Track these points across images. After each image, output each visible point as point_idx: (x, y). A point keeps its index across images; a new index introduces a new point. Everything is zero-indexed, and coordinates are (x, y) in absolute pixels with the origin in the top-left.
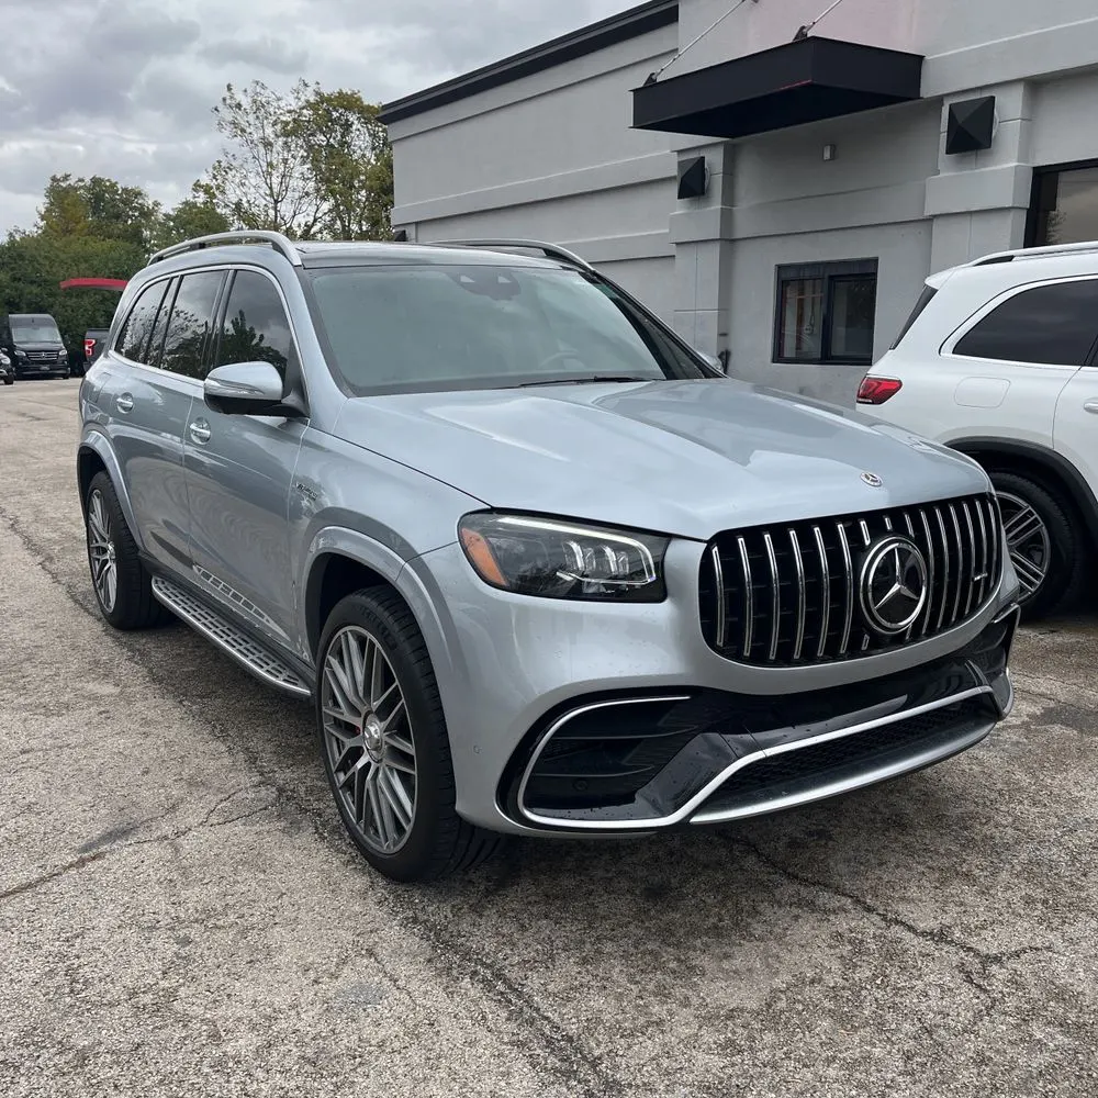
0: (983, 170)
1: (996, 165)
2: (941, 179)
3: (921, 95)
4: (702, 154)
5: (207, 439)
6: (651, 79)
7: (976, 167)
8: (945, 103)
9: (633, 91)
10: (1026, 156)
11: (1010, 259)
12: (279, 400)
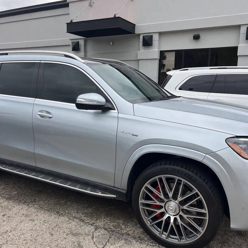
0: (151, 50)
1: (153, 49)
2: (140, 51)
3: (135, 33)
4: (78, 41)
5: (50, 118)
6: (71, 21)
7: (149, 50)
8: (141, 35)
9: (67, 23)
10: (159, 48)
11: (187, 70)
12: (105, 105)
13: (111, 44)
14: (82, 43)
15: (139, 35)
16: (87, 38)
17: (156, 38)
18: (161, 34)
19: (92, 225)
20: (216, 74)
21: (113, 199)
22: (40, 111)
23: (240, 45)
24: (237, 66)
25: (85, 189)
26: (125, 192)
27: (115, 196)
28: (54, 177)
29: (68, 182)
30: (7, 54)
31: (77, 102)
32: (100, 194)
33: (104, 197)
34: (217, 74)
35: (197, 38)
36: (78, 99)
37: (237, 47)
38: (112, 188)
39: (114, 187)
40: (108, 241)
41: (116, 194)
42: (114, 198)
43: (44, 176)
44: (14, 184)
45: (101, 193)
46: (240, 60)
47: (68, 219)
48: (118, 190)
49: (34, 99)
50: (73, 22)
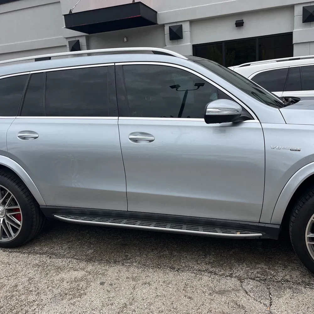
0: (181, 45)
1: (184, 44)
3: (158, 23)
4: (77, 39)
5: (151, 141)
6: (70, 11)
7: (178, 45)
8: (165, 26)
9: (64, 15)
10: (191, 41)
11: (249, 65)
12: (241, 115)
13: (125, 40)
14: (83, 41)
15: (163, 26)
16: (90, 35)
17: (186, 28)
18: (192, 22)
19: (231, 277)
20: (288, 67)
21: (258, 238)
22: (132, 134)
23: (295, 30)
24: (293, 57)
25: (214, 231)
26: (278, 227)
27: (260, 234)
28: (158, 222)
29: (182, 225)
30: (49, 58)
31: (207, 114)
32: (238, 235)
33: (245, 237)
34: (290, 67)
35: (239, 24)
36: (208, 110)
37: (292, 32)
38: (257, 224)
39: (259, 222)
40: (270, 294)
41: (261, 232)
42: (260, 237)
43: (141, 222)
44: (79, 240)
45: (241, 234)
46: (296, 49)
47: (193, 275)
48: (267, 225)
49: (117, 118)
50: (73, 13)
